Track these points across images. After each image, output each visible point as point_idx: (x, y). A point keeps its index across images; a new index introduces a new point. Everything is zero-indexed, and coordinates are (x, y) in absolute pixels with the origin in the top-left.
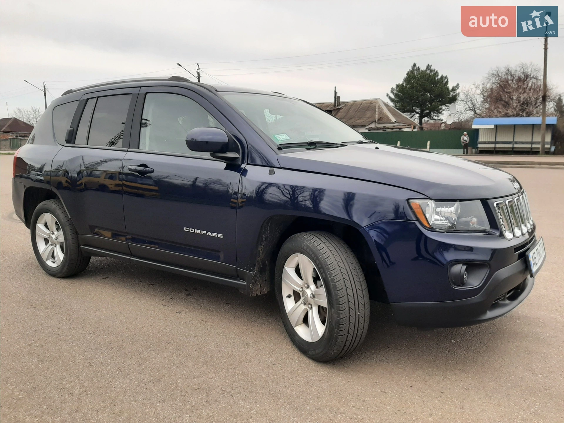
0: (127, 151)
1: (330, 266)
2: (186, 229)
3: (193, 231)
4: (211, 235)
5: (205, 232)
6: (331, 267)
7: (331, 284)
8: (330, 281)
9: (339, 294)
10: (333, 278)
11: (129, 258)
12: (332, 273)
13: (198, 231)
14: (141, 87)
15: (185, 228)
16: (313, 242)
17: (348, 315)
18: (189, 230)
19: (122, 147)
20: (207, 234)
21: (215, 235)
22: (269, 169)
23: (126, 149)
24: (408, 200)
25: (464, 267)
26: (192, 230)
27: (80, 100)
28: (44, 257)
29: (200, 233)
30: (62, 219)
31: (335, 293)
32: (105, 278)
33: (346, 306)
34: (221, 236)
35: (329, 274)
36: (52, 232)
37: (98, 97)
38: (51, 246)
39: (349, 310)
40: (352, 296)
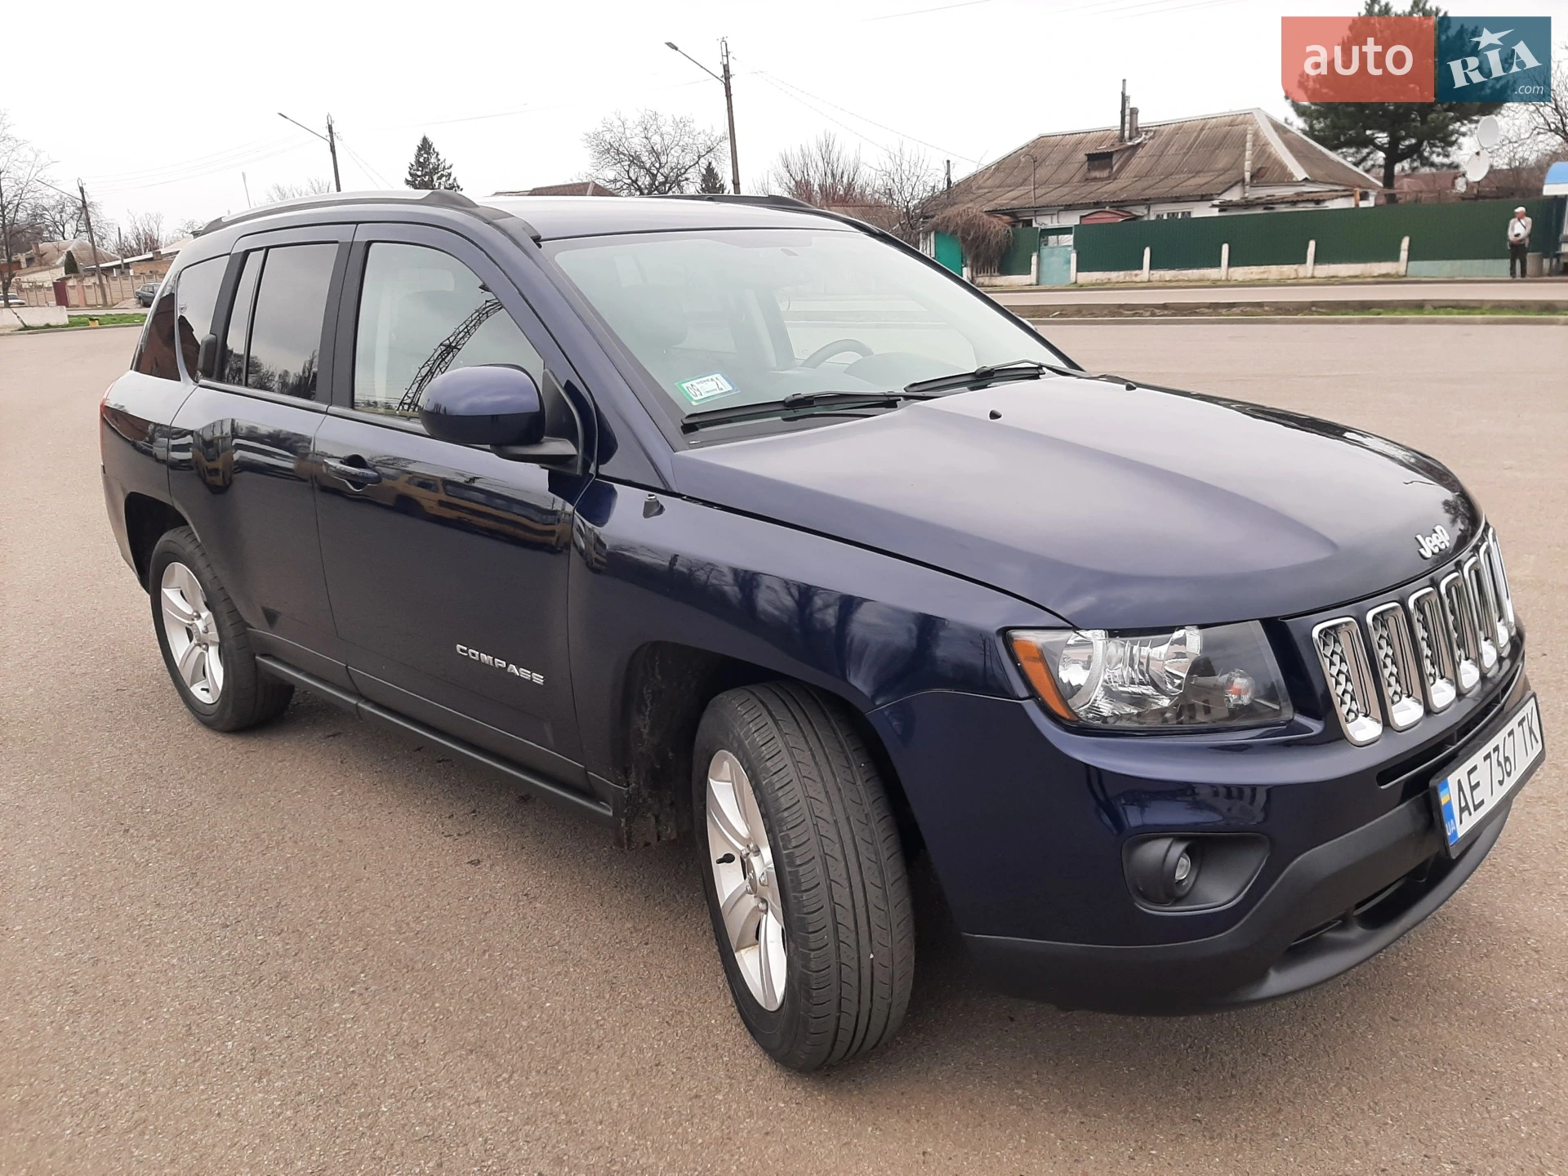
0: (326, 413)
1: (786, 814)
2: (461, 650)
3: (477, 656)
4: (518, 674)
5: (503, 664)
6: (789, 819)
7: (788, 869)
9: (805, 903)
10: (792, 853)
11: (354, 702)
12: (792, 836)
13: (486, 658)
14: (357, 223)
15: (459, 646)
17: (833, 962)
18: (467, 653)
20: (509, 670)
21: (524, 673)
22: (646, 497)
23: (325, 408)
24: (1004, 632)
26: (474, 655)
27: (229, 254)
29: (492, 664)
30: (208, 584)
31: (796, 897)
33: (827, 936)
34: (538, 679)
36: (197, 612)
37: (268, 248)
38: (197, 647)
39: (838, 948)
40: (848, 905)
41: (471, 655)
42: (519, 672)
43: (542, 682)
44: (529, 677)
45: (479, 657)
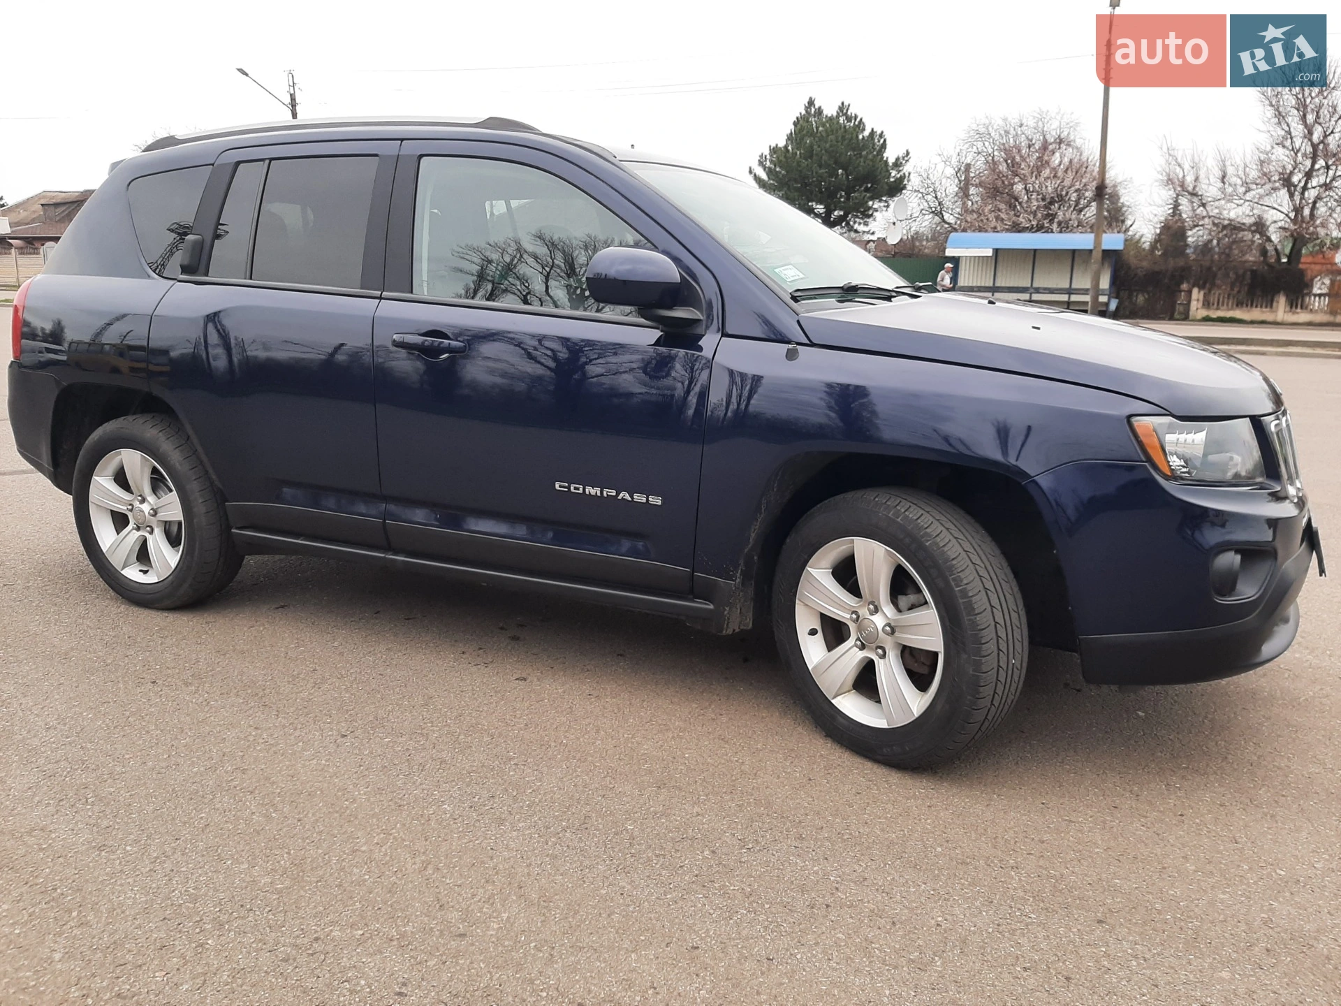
0: (380, 298)
1: (954, 562)
2: (560, 486)
3: (581, 489)
4: (630, 499)
5: (614, 493)
6: (959, 565)
7: (961, 601)
8: (958, 595)
9: (979, 623)
10: (965, 589)
11: (383, 555)
12: (963, 577)
13: (592, 490)
14: (402, 140)
16: (903, 510)
17: (995, 665)
18: (569, 488)
19: (361, 288)
20: (620, 497)
21: (639, 498)
22: (786, 346)
23: (378, 293)
24: (1129, 417)
25: (1238, 557)
26: (576, 488)
27: (213, 165)
28: (116, 560)
29: (599, 494)
30: (177, 464)
31: (970, 620)
32: (282, 607)
33: (992, 646)
34: (656, 500)
35: (954, 579)
36: (140, 496)
37: (271, 159)
38: (134, 531)
39: (998, 654)
40: (1003, 624)
41: (572, 488)
42: (632, 497)
43: (659, 503)
44: (644, 500)
45: (584, 490)
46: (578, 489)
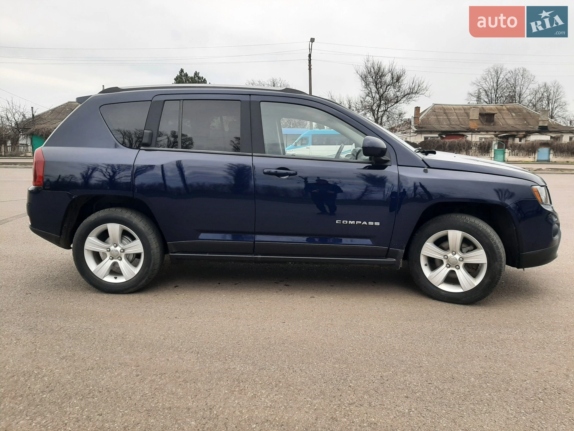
2: (338, 222)
4: (367, 224)
5: (360, 222)
11: (251, 256)
13: (351, 222)
14: (250, 95)
18: (342, 222)
20: (363, 224)
21: (371, 223)
22: (423, 169)
23: (251, 154)
24: (531, 187)
27: (151, 101)
28: (99, 275)
29: (354, 223)
34: (377, 224)
36: (114, 244)
37: (183, 100)
38: (110, 260)
41: (343, 223)
42: (368, 223)
43: (379, 224)
44: (373, 224)
45: (348, 222)
46: (344, 222)
